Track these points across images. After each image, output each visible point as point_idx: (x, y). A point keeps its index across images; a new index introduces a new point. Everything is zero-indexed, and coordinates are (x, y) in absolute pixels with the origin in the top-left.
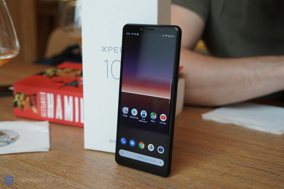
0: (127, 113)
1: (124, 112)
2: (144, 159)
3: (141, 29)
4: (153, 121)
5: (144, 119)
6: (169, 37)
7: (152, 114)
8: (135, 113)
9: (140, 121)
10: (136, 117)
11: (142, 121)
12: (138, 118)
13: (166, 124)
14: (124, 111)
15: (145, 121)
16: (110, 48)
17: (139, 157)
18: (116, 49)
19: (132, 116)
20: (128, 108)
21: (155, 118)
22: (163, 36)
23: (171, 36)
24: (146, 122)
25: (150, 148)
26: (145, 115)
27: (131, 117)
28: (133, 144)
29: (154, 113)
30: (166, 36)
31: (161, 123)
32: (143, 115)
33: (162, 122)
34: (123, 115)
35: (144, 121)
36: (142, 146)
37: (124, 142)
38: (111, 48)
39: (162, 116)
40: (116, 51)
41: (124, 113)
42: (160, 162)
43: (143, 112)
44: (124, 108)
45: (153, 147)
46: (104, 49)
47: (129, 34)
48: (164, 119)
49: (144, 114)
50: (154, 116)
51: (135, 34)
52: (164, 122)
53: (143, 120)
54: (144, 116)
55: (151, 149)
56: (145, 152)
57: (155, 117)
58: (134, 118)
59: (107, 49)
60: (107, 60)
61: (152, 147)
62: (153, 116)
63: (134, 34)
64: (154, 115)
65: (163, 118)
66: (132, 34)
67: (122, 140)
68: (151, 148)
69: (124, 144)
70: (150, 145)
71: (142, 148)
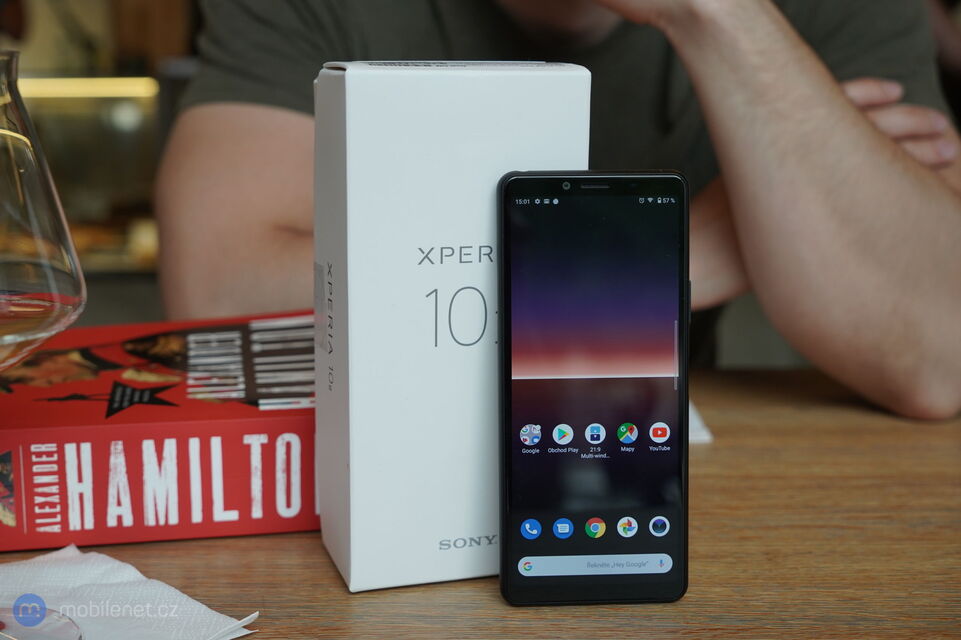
0: (536, 441)
1: (526, 440)
2: (608, 565)
3: (567, 185)
4: (628, 450)
5: (599, 449)
6: (659, 202)
7: (623, 428)
8: (564, 436)
9: (583, 456)
10: (570, 449)
11: (590, 456)
12: (576, 450)
13: (669, 448)
14: (526, 437)
15: (602, 453)
16: (446, 252)
18: (464, 251)
19: (557, 446)
20: (538, 427)
21: (634, 439)
22: (642, 200)
23: (666, 200)
24: (605, 456)
25: (624, 528)
26: (598, 436)
27: (552, 450)
28: (567, 531)
29: (629, 424)
30: (650, 200)
31: (655, 449)
32: (593, 438)
33: (657, 445)
34: (524, 451)
35: (597, 453)
36: (598, 529)
37: (535, 532)
38: (450, 252)
39: (656, 430)
40: (464, 258)
41: (526, 443)
42: (661, 561)
43: (592, 428)
44: (524, 429)
45: (633, 525)
46: (427, 256)
47: (526, 201)
48: (664, 435)
49: (595, 433)
50: (628, 435)
51: (547, 201)
52: (662, 444)
53: (595, 453)
54: (598, 438)
55: (629, 530)
56: (612, 544)
57: (634, 436)
58: (565, 450)
59: (435, 256)
60: (436, 291)
61: (630, 524)
62: (628, 433)
63: (542, 201)
64: (631, 430)
65: (660, 432)
66: (537, 201)
67: (528, 526)
68: (627, 527)
69: (535, 537)
70: (624, 521)
71: (597, 536)
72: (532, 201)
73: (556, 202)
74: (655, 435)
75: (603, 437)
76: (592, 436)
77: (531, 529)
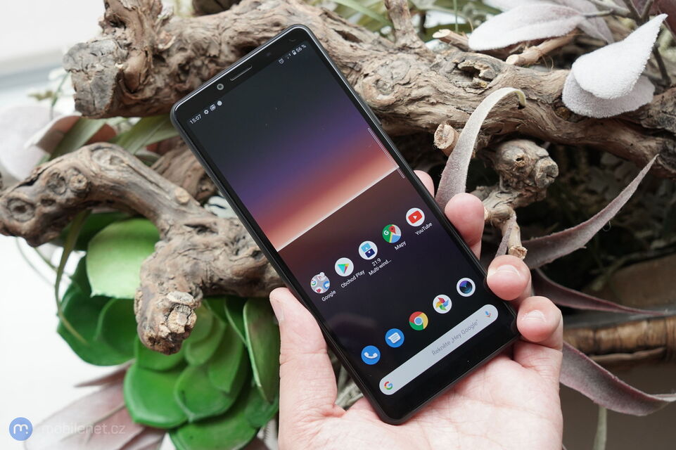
0: (328, 285)
1: (319, 290)
2: (449, 343)
3: (220, 87)
4: (401, 245)
5: (379, 260)
6: (295, 53)
7: (386, 233)
8: (346, 268)
9: (371, 273)
10: (357, 275)
11: (376, 269)
12: (362, 273)
13: (430, 224)
14: (317, 288)
15: (383, 261)
17: (434, 353)
19: (345, 279)
20: (322, 274)
21: (400, 235)
22: (282, 61)
23: (300, 49)
24: (387, 262)
25: (441, 307)
26: (372, 250)
27: (345, 285)
28: (399, 338)
30: (288, 56)
31: (421, 231)
32: (368, 255)
33: (419, 228)
34: (324, 299)
35: (380, 264)
36: (421, 321)
37: (375, 355)
39: (411, 218)
41: (322, 292)
42: (487, 313)
43: (362, 248)
44: (312, 283)
45: (446, 300)
47: (198, 117)
48: (419, 217)
49: (367, 249)
50: (393, 234)
51: (213, 108)
52: (424, 224)
53: (378, 265)
54: (372, 252)
55: (445, 306)
56: (441, 325)
57: (398, 233)
58: (354, 278)
61: (442, 301)
62: (392, 234)
63: (209, 110)
64: (393, 230)
65: (415, 217)
66: (206, 112)
67: (366, 354)
68: (442, 304)
69: (378, 359)
70: (436, 301)
71: (424, 327)
72: (203, 114)
73: (220, 103)
74: (413, 221)
75: (376, 250)
76: (367, 254)
77: (371, 355)
